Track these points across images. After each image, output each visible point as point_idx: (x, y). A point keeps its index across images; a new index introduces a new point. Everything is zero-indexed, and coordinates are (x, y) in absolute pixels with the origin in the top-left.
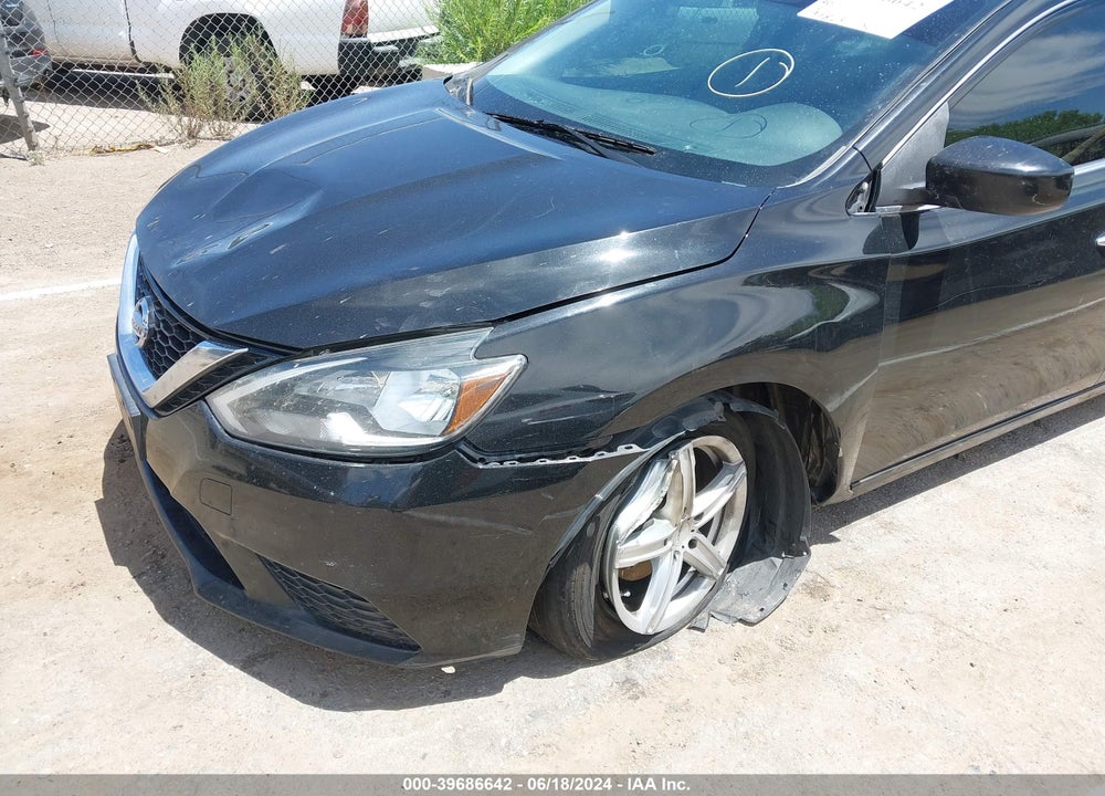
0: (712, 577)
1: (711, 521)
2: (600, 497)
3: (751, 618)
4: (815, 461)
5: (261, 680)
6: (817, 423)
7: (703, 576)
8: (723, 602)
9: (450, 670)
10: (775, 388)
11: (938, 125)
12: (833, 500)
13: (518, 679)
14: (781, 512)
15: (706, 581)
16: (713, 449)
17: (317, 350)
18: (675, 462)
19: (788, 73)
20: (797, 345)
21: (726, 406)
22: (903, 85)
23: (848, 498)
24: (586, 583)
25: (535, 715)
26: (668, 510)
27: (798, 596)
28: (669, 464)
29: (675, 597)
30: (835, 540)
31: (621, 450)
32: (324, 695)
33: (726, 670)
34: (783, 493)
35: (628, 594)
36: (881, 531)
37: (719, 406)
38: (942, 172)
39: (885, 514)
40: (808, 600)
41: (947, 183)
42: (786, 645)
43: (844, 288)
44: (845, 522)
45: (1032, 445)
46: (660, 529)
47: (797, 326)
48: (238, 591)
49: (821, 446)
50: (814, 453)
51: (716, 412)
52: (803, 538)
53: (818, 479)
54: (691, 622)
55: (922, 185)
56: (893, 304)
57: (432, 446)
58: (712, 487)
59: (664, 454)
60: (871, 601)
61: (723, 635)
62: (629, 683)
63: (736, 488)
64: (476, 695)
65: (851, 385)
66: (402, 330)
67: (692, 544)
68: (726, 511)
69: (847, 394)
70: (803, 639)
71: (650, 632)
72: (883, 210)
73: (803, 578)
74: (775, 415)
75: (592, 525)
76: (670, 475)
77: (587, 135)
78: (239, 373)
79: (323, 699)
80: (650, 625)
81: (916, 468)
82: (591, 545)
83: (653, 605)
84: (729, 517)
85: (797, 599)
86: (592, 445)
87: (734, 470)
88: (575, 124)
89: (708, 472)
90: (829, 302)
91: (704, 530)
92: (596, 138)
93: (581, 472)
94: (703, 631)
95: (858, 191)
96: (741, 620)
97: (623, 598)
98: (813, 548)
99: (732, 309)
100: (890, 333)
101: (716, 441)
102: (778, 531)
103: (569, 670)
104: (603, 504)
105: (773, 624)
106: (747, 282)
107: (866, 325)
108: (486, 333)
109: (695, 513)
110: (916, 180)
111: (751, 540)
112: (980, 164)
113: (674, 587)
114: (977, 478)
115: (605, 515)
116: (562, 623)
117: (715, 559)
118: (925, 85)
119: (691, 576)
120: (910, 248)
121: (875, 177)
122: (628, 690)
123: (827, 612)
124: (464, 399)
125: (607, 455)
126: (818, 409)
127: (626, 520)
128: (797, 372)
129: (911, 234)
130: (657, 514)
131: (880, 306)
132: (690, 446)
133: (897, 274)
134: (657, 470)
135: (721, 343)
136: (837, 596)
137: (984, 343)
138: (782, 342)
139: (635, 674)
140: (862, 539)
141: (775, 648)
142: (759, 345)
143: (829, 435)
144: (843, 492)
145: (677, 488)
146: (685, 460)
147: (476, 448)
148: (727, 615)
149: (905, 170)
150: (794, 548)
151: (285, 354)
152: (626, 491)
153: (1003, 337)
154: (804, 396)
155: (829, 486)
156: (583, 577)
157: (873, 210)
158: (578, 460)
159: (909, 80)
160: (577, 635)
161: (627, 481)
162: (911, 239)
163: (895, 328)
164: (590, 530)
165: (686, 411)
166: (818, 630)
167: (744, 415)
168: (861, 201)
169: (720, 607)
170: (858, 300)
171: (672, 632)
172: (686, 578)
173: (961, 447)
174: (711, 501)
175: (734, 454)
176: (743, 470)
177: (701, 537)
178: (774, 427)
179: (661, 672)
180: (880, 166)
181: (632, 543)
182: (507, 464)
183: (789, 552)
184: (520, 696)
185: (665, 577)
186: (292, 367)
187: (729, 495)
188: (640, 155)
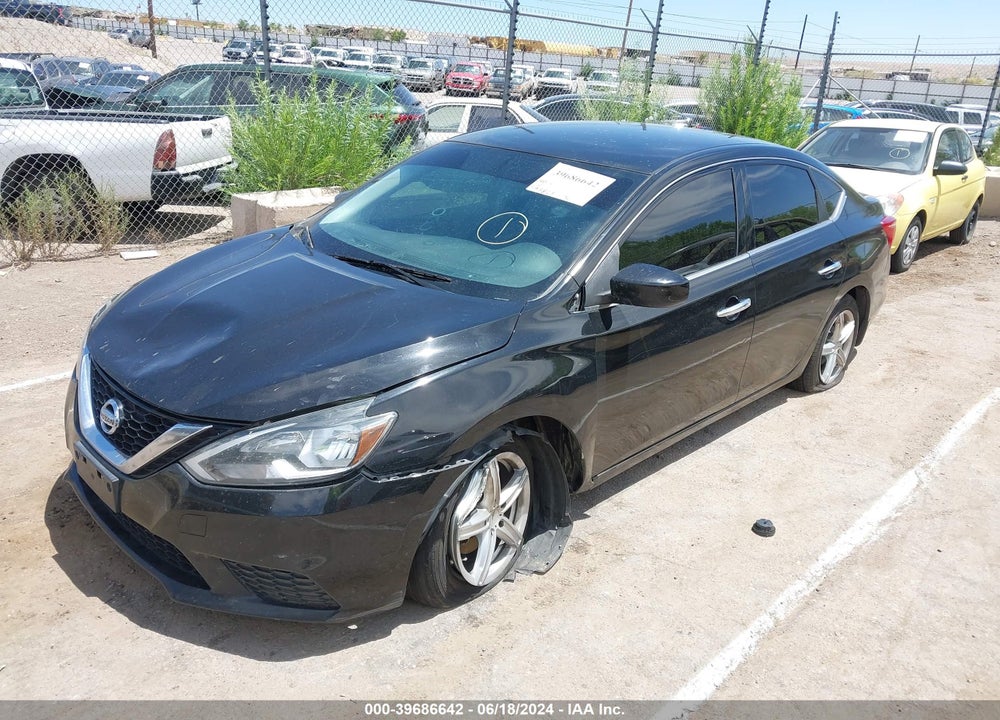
0: (515, 546)
1: (510, 508)
2: (446, 495)
3: (542, 570)
4: (568, 464)
5: (225, 651)
6: (567, 440)
7: (509, 547)
8: (523, 563)
9: (354, 627)
10: (540, 420)
11: (614, 257)
12: (582, 489)
13: (400, 626)
14: (552, 500)
15: (511, 550)
16: (507, 460)
17: (262, 423)
18: (487, 470)
19: (525, 228)
20: (549, 392)
21: (513, 432)
22: (592, 236)
23: (592, 487)
24: (441, 553)
25: (416, 644)
26: (485, 502)
27: (569, 554)
28: (484, 472)
29: (493, 562)
30: (587, 516)
31: (459, 463)
32: (272, 654)
33: (531, 602)
34: (552, 488)
35: (466, 559)
36: (615, 508)
37: (509, 433)
38: (619, 286)
39: (616, 498)
40: (575, 555)
41: (623, 291)
42: (565, 583)
43: (572, 358)
44: (592, 505)
45: (704, 445)
46: (482, 515)
47: (548, 381)
48: (206, 592)
49: (571, 455)
50: (567, 460)
51: (508, 437)
52: (567, 514)
53: (572, 476)
54: (505, 577)
55: (609, 292)
56: (601, 365)
57: (345, 473)
58: (510, 486)
59: (480, 466)
60: (614, 551)
61: (526, 583)
62: (471, 618)
63: (523, 485)
64: (375, 639)
65: (585, 414)
66: (319, 403)
67: (501, 524)
68: (519, 501)
69: (583, 421)
70: (575, 579)
71: (481, 584)
72: (589, 309)
73: (570, 542)
74: (542, 436)
75: (443, 514)
76: (486, 478)
77: (406, 271)
78: (206, 442)
79: (272, 656)
80: (480, 580)
81: (631, 465)
82: (442, 527)
83: (481, 565)
84: (521, 506)
85: (568, 557)
86: (439, 462)
87: (521, 474)
88: (395, 263)
89: (507, 476)
90: (563, 366)
91: (507, 514)
92: (412, 272)
93: (437, 479)
94: (512, 581)
95: (574, 299)
96: (535, 572)
97: (463, 562)
98: (575, 523)
99: (507, 376)
100: (602, 381)
101: (509, 455)
102: (552, 513)
103: (432, 616)
104: (449, 499)
105: (556, 572)
106: (514, 359)
107: (586, 377)
108: (371, 401)
109: (501, 503)
110: (606, 290)
111: (535, 522)
112: (638, 281)
113: (492, 554)
114: (672, 469)
115: (449, 507)
116: (427, 581)
117: (515, 533)
118: (604, 235)
119: (502, 547)
120: (607, 329)
121: (582, 290)
122: (472, 622)
123: (587, 561)
124: (362, 442)
125: (451, 467)
126: (566, 430)
127: (461, 510)
128: (552, 408)
129: (607, 322)
130: (479, 505)
131: (594, 365)
132: (495, 459)
133: (601, 346)
134: (477, 476)
135: (504, 396)
136: (592, 551)
137: (667, 378)
138: (540, 391)
139: (475, 612)
140: (604, 513)
141: (558, 586)
142: (527, 394)
143: (575, 447)
144: (588, 483)
145: (490, 486)
146: (493, 468)
147: (371, 471)
148: (525, 570)
149: (598, 285)
150: (563, 522)
151: (242, 426)
152: (461, 491)
153: (681, 373)
154: (557, 423)
155: (578, 480)
156: (439, 548)
157: (583, 309)
158: (435, 471)
159: (595, 232)
160: (437, 590)
161: (461, 484)
162: (608, 325)
163: (605, 377)
164: (441, 518)
165: (491, 437)
166: (584, 573)
167: (524, 437)
168: (576, 305)
169: (522, 566)
170: (579, 363)
171: (494, 584)
172: (499, 549)
173: (658, 449)
174: (510, 494)
175: (520, 463)
176: (527, 473)
177: (505, 519)
178: (542, 444)
179: (490, 609)
180: (584, 283)
181: (467, 524)
182: (391, 480)
183: (560, 525)
184: (403, 635)
185: (487, 547)
186: (248, 433)
187: (519, 491)
188: (441, 283)
